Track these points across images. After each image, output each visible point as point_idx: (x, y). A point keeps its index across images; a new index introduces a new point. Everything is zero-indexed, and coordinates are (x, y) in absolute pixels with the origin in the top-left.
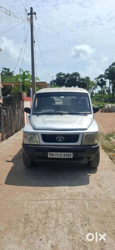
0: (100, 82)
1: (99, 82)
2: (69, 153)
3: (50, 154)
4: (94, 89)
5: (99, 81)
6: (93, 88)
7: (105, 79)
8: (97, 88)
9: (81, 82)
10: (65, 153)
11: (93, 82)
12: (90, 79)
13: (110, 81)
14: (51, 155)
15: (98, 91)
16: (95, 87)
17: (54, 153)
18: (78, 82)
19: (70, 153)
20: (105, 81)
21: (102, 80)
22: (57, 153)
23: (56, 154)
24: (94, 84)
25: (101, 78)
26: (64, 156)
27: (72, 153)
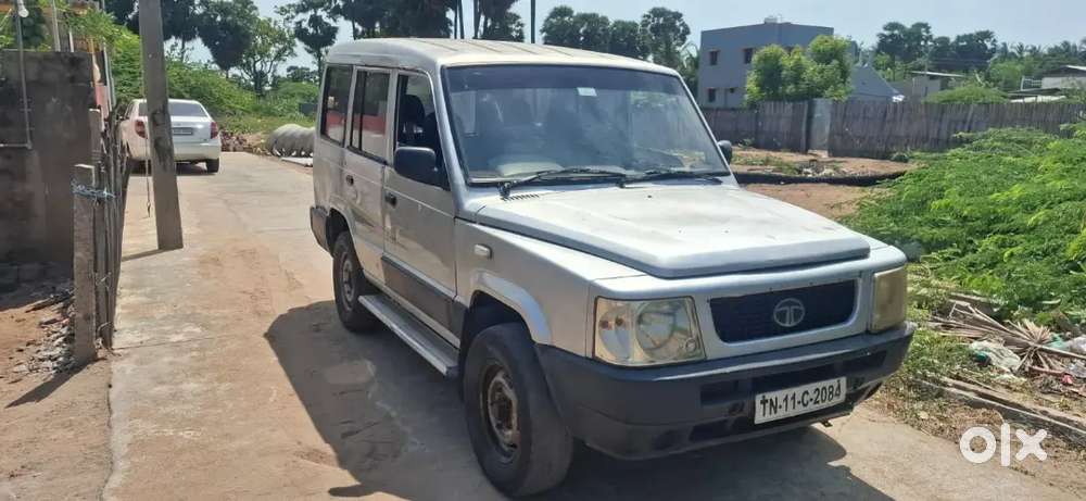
0: (311, 30)
1: (306, 30)
2: (834, 382)
3: (764, 402)
4: (279, 56)
5: (305, 25)
6: (273, 50)
7: (329, 17)
8: (292, 54)
9: (219, 19)
10: (820, 385)
11: (272, 25)
12: (256, 8)
13: (355, 31)
14: (768, 405)
15: (289, 70)
16: (284, 49)
17: (778, 395)
18: (201, 15)
19: (836, 380)
20: (333, 24)
21: (315, 21)
22: (789, 392)
23: (786, 399)
24: (281, 37)
25: (311, 12)
26: (816, 402)
27: (843, 380)
